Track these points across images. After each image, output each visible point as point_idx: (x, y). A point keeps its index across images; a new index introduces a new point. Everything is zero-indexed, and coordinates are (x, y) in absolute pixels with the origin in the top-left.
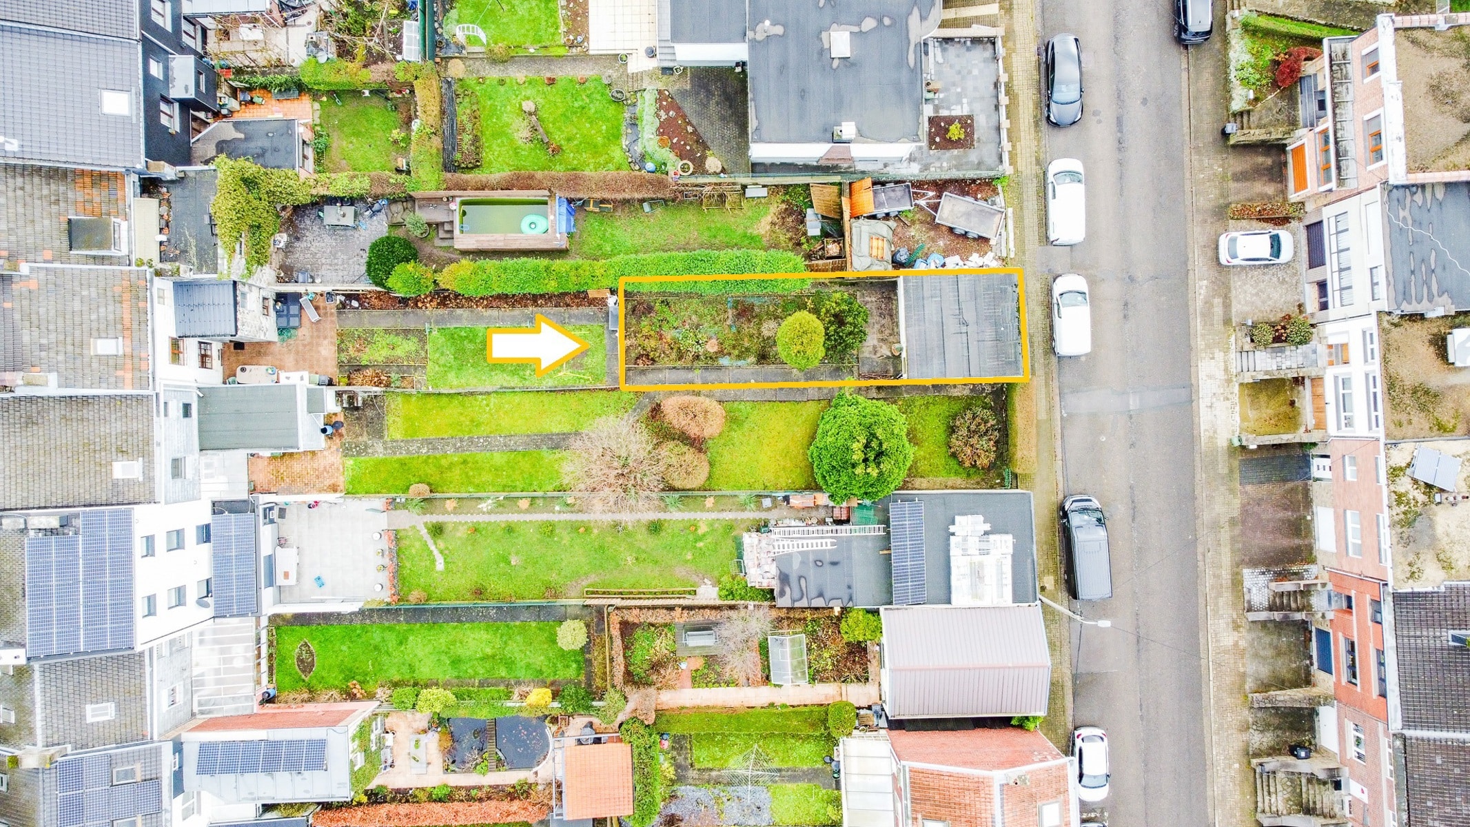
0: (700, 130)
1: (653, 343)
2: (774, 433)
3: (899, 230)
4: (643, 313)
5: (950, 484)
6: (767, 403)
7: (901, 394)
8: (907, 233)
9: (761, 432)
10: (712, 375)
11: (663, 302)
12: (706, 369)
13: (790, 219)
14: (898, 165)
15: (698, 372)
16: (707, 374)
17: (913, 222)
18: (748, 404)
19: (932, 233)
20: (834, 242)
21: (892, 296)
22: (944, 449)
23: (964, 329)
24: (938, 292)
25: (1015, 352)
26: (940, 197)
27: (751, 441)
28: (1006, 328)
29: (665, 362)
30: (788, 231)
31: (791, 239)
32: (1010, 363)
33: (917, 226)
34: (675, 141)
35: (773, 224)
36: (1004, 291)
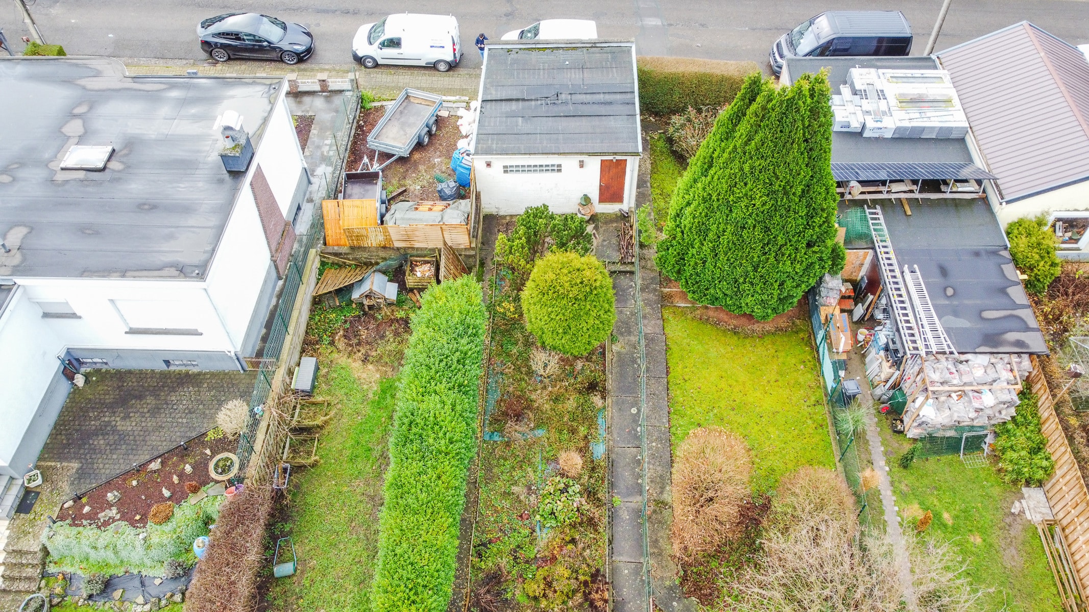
3: (409, 199)
4: (499, 594)
6: (672, 393)
10: (625, 476)
12: (612, 485)
16: (622, 485)
17: (401, 185)
18: (673, 422)
19: (422, 168)
20: (412, 270)
24: (509, 119)
25: (599, 53)
26: (372, 152)
28: (566, 60)
33: (408, 182)
34: (166, 493)
35: (365, 360)
36: (516, 62)
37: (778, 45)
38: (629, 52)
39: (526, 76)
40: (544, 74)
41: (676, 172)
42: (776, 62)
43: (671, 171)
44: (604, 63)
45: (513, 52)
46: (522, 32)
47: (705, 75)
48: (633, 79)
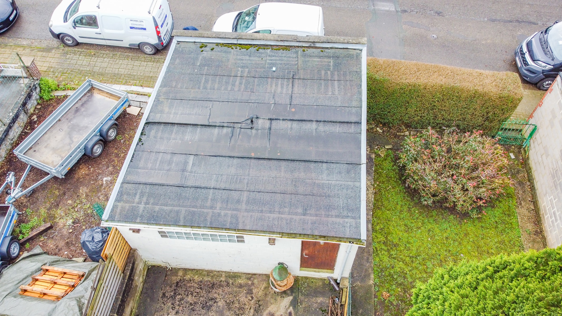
3: (51, 245)
7: (368, 290)
8: (65, 232)
17: (51, 217)
19: (83, 190)
21: (175, 279)
26: (23, 166)
33: (60, 212)
37: (529, 45)
38: (358, 57)
39: (216, 86)
40: (241, 83)
41: (405, 208)
42: (526, 64)
43: (399, 207)
44: (323, 72)
45: (208, 49)
46: (240, 15)
47: (453, 89)
48: (361, 101)
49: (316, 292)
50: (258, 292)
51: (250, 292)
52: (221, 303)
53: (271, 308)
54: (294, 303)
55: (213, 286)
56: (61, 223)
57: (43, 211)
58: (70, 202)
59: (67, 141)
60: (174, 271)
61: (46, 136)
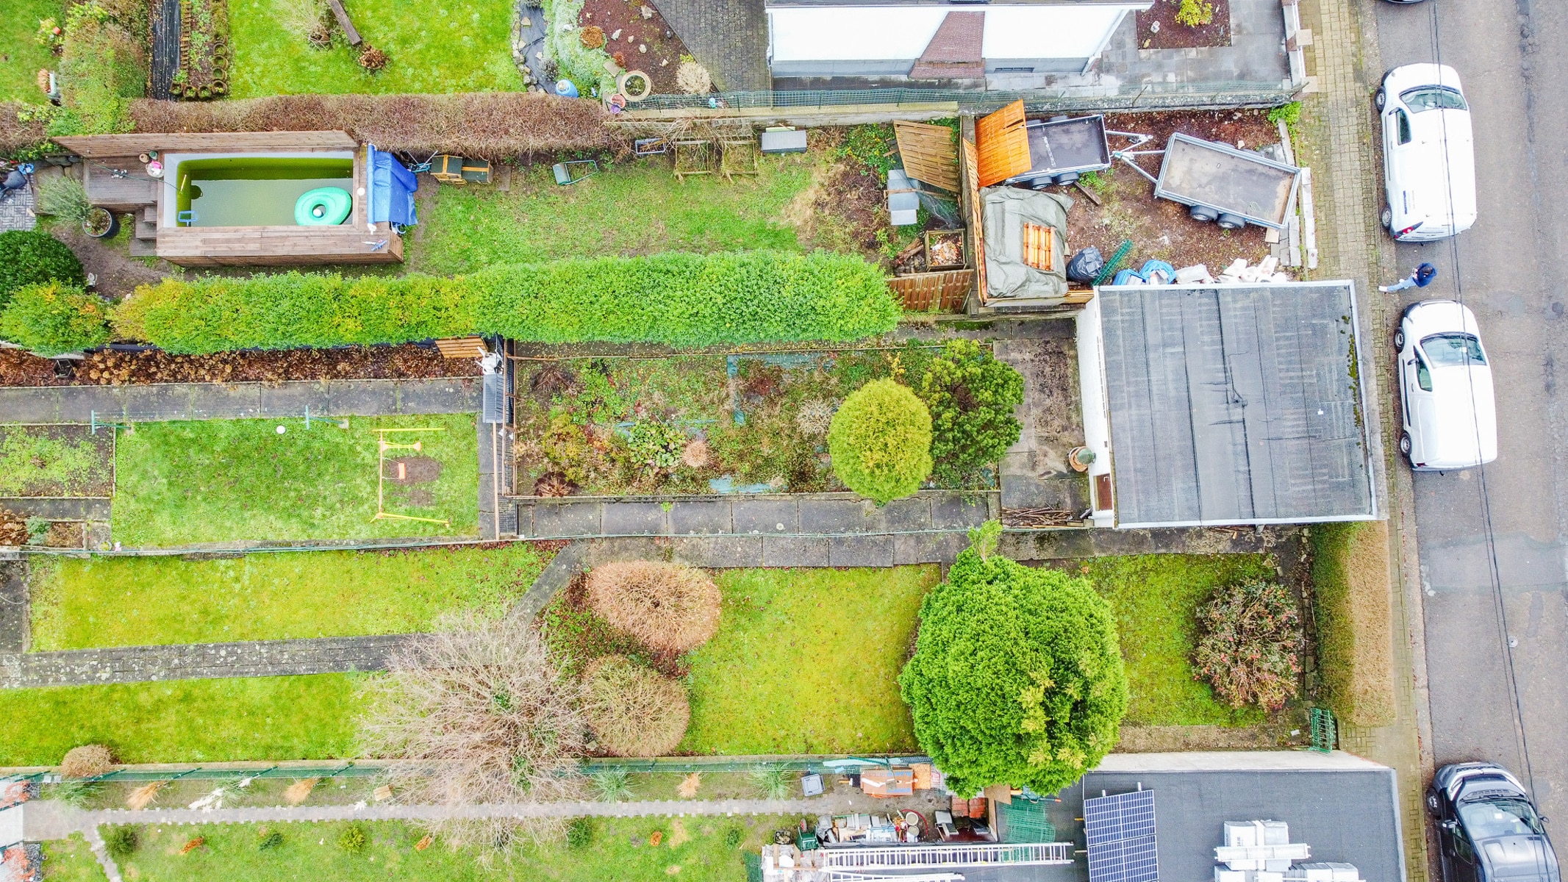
0: (668, 14)
1: (572, 449)
2: (825, 634)
3: (1078, 213)
4: (555, 389)
5: (1194, 738)
6: (810, 573)
7: (1087, 551)
8: (1095, 221)
9: (799, 632)
10: (697, 515)
11: (594, 365)
12: (685, 501)
13: (852, 195)
14: (1075, 80)
15: (667, 508)
16: (685, 512)
17: (1107, 198)
18: (771, 573)
19: (1146, 220)
20: (946, 238)
21: (1065, 349)
22: (1181, 666)
23: (1237, 413)
24: (1178, 334)
25: (1351, 464)
26: (1161, 145)
27: (779, 651)
28: (1328, 410)
29: (598, 489)
30: (849, 218)
31: (855, 235)
32: (1339, 487)
33: (1116, 206)
34: (616, 35)
35: (819, 204)
36: (1319, 332)
38: (1360, 510)
45: (1342, 326)
49: (1075, 497)
50: (1066, 437)
51: (1065, 429)
52: (1048, 402)
53: (1052, 453)
54: (1060, 476)
55: (1064, 390)
56: (1105, 212)
57: (1114, 186)
58: (1130, 211)
59: (1204, 180)
60: (1073, 346)
61: (1207, 153)
